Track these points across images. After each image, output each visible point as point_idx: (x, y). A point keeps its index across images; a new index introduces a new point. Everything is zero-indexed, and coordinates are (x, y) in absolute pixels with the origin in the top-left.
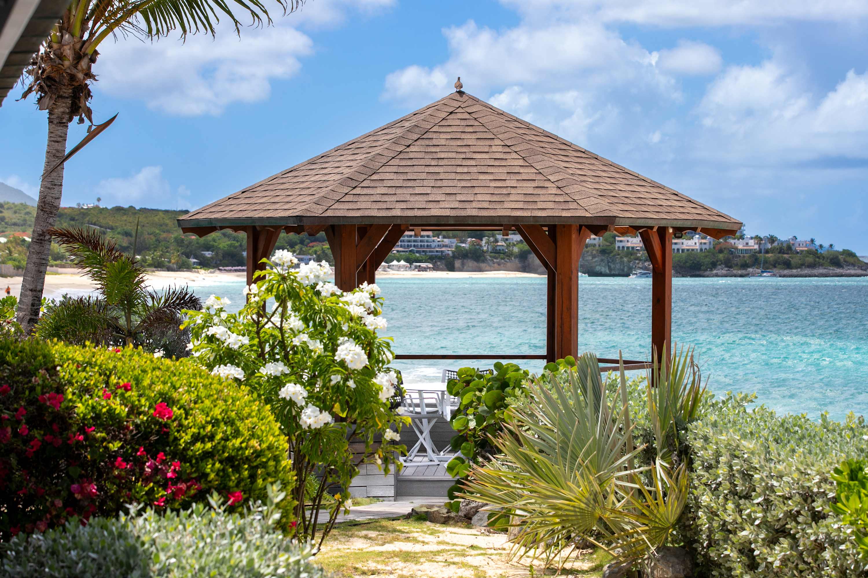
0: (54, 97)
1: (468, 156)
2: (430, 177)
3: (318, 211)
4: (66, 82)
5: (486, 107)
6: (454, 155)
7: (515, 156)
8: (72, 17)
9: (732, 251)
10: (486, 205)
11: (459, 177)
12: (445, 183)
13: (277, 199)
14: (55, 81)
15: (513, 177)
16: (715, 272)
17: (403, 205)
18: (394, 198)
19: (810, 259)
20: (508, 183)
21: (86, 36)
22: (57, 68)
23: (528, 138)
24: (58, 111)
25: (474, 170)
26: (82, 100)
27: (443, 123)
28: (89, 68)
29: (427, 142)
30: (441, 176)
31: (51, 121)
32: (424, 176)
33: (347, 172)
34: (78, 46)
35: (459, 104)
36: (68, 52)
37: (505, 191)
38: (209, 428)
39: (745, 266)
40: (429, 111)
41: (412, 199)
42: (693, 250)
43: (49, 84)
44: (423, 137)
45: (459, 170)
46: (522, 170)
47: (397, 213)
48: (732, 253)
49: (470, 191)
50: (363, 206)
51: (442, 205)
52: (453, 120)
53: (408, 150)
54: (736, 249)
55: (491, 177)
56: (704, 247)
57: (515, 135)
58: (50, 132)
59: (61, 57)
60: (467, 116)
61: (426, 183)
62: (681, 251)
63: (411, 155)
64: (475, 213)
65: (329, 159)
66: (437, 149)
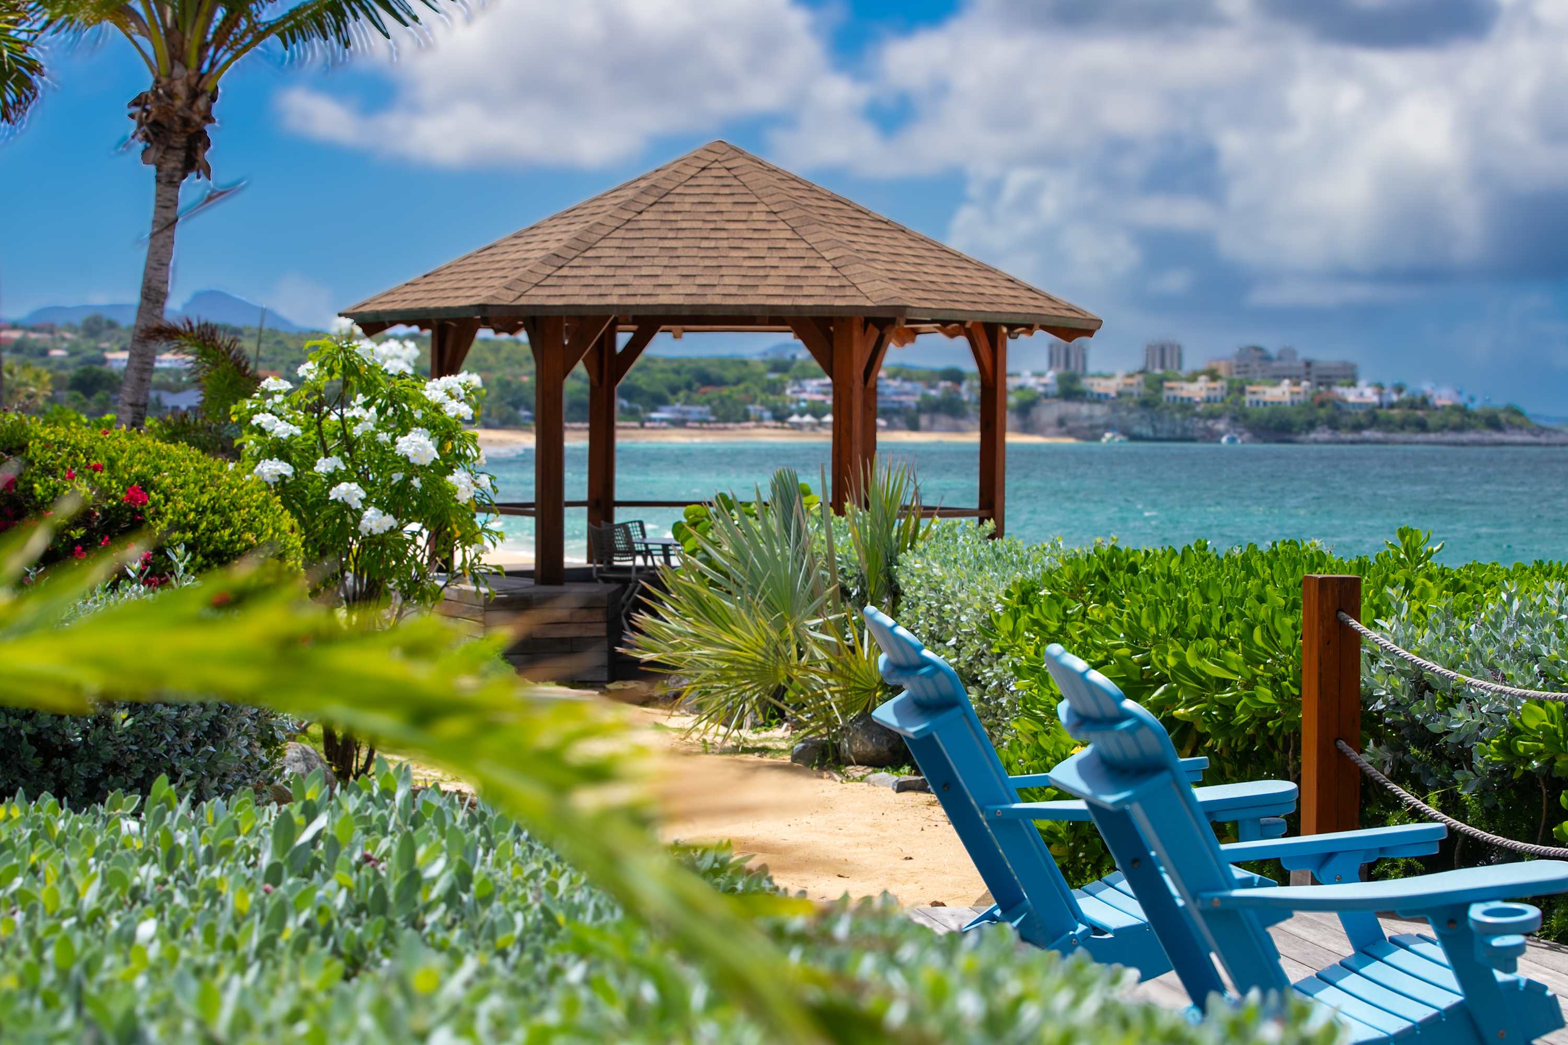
0: (162, 148)
1: (719, 225)
2: (664, 253)
3: (508, 298)
4: (177, 127)
5: (753, 160)
6: (699, 225)
7: (781, 225)
8: (186, 42)
9: (1339, 405)
10: (733, 290)
11: (702, 253)
12: (683, 262)
13: (462, 284)
14: (163, 127)
15: (776, 254)
16: (1312, 436)
17: (623, 291)
18: (612, 281)
19: (1455, 419)
20: (768, 262)
21: (206, 66)
22: (166, 111)
23: (804, 202)
24: (170, 165)
25: (725, 244)
26: (200, 152)
27: (691, 182)
28: (209, 109)
29: (666, 208)
30: (679, 253)
31: (158, 180)
32: (655, 252)
33: (553, 246)
34: (194, 81)
35: (716, 156)
36: (180, 88)
37: (761, 272)
38: (192, 516)
39: (1358, 427)
40: (675, 167)
41: (635, 283)
42: (1280, 403)
43: (155, 130)
44: (663, 200)
45: (705, 244)
46: (788, 245)
47: (613, 300)
48: (1338, 408)
49: (715, 272)
50: (568, 291)
51: (675, 290)
52: (705, 179)
53: (639, 217)
54: (1345, 401)
55: (746, 254)
56: (1296, 398)
57: (786, 198)
58: (158, 195)
59: (171, 95)
60: (724, 173)
61: (656, 261)
62: (1261, 404)
63: (642, 225)
64: (717, 301)
65: (540, 231)
66: (679, 217)
